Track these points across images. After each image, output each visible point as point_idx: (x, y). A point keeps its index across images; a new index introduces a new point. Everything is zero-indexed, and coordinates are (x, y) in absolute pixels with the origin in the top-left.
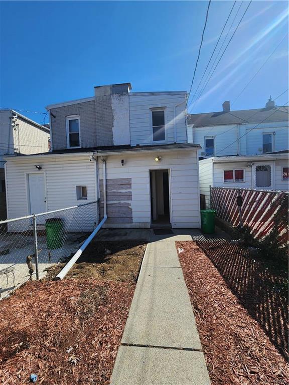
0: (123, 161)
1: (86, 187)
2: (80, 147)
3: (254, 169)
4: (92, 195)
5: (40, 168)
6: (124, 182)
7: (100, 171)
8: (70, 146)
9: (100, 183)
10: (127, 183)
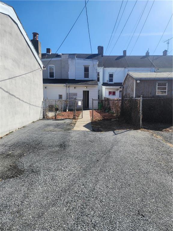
0: (75, 88)
1: (62, 95)
2: (54, 78)
3: (119, 91)
4: (64, 98)
5: (46, 88)
6: (75, 94)
7: (67, 90)
8: (50, 77)
9: (67, 94)
10: (76, 95)
